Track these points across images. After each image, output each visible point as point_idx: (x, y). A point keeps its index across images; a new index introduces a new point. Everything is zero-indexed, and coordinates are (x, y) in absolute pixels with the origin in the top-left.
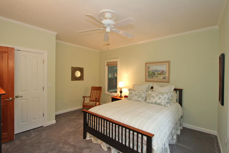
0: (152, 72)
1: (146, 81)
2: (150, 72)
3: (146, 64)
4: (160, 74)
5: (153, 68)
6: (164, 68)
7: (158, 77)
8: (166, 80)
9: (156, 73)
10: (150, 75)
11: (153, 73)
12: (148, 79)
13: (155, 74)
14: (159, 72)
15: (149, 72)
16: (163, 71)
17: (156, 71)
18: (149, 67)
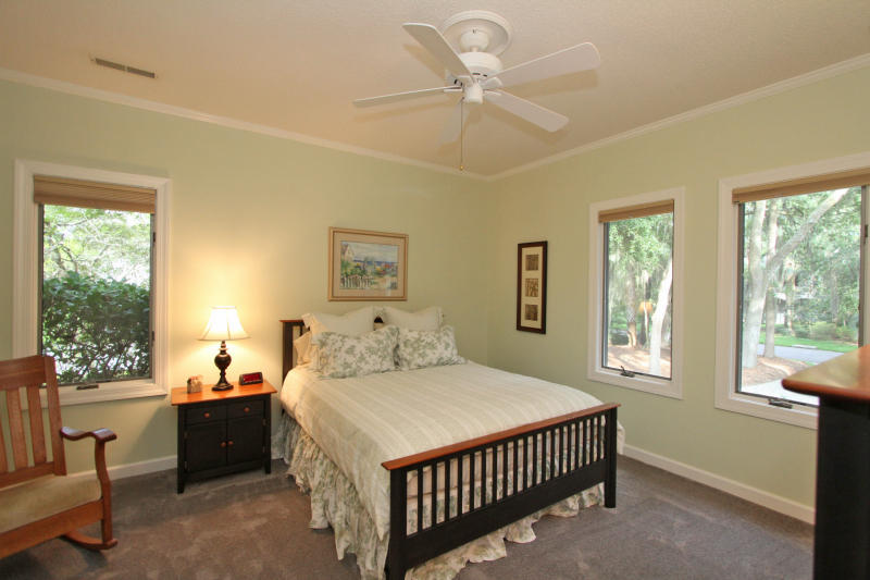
0: (355, 264)
1: (334, 299)
2: (348, 264)
3: (335, 232)
4: (380, 274)
5: (359, 251)
6: (391, 255)
7: (375, 283)
8: (398, 293)
9: (369, 269)
10: (347, 276)
11: (359, 271)
12: (339, 292)
13: (364, 272)
14: (378, 268)
15: (344, 265)
16: (388, 265)
17: (369, 263)
18: (347, 246)
